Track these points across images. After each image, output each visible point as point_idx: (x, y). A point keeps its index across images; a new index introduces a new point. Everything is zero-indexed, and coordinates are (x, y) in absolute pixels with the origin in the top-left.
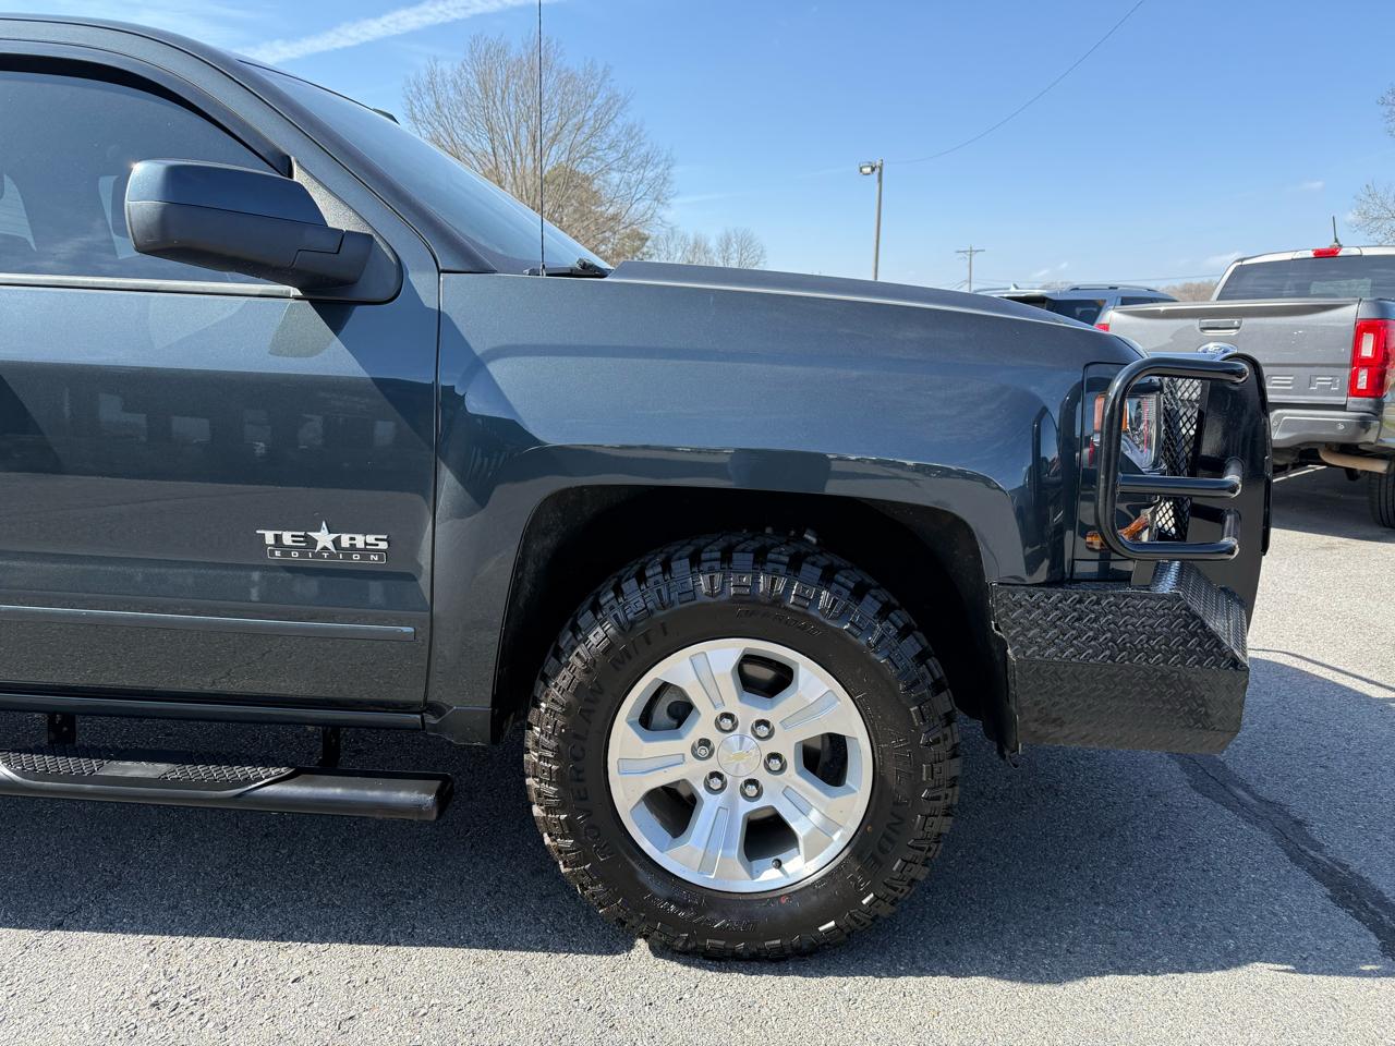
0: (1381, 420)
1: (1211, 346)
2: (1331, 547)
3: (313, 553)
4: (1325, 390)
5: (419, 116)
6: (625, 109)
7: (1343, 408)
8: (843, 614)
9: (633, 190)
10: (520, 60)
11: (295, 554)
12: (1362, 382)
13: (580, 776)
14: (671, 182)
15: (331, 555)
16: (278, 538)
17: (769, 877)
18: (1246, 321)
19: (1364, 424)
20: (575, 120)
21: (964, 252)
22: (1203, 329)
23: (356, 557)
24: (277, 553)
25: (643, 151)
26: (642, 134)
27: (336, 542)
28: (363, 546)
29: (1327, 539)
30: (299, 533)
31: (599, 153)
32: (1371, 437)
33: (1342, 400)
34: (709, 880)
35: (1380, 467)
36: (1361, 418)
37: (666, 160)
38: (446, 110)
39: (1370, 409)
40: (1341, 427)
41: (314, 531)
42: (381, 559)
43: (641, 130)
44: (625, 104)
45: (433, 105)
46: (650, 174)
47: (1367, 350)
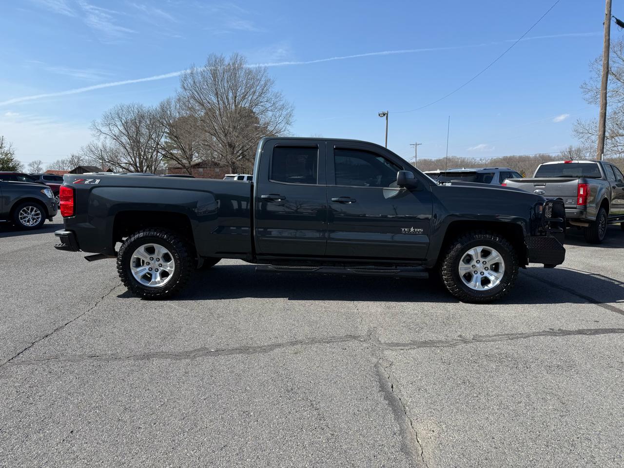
0: (586, 212)
1: (537, 191)
2: (574, 248)
3: (410, 232)
4: (570, 203)
5: (186, 87)
6: (273, 85)
7: (575, 208)
8: (501, 242)
9: (277, 119)
10: (229, 64)
11: (407, 232)
12: (581, 201)
13: (454, 270)
14: (293, 116)
15: (413, 232)
17: (486, 288)
18: (547, 184)
19: (581, 213)
20: (252, 90)
22: (535, 186)
23: (417, 233)
24: (404, 232)
25: (281, 103)
26: (281, 96)
27: (414, 230)
29: (573, 246)
30: (408, 229)
31: (262, 104)
32: (584, 217)
33: (575, 206)
34: (476, 289)
35: (587, 225)
36: (581, 211)
37: (291, 107)
38: (198, 85)
39: (583, 208)
40: (575, 214)
41: (410, 228)
42: (421, 233)
43: (281, 95)
44: (273, 82)
45: (192, 82)
46: (284, 113)
47: (582, 193)
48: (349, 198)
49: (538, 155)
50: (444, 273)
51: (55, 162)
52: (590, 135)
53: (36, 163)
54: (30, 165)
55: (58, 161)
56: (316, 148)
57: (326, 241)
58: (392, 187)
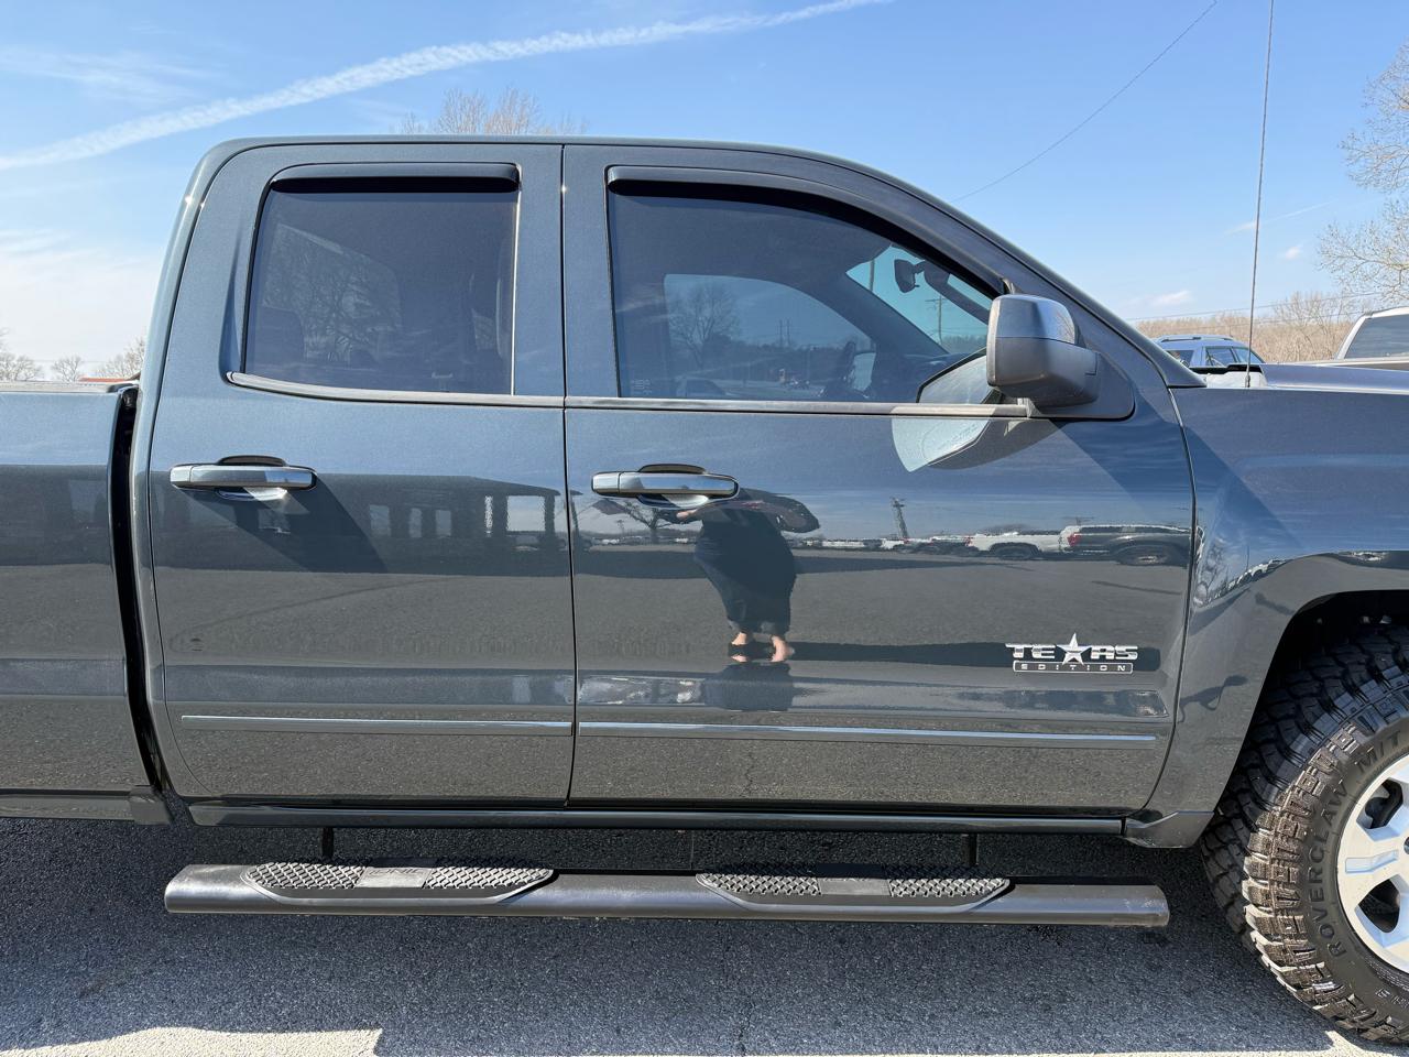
3: (1060, 665)
11: (1042, 667)
13: (1319, 877)
15: (1079, 667)
16: (1028, 652)
21: (934, 300)
23: (1103, 667)
24: (1024, 666)
27: (1086, 655)
28: (1112, 658)
30: (1050, 647)
41: (1063, 644)
42: (1128, 669)
48: (696, 470)
49: (1218, 318)
50: (1251, 889)
51: (112, 360)
52: (1361, 261)
53: (68, 362)
54: (56, 368)
55: (119, 358)
56: (506, 185)
57: (569, 724)
58: (939, 400)
